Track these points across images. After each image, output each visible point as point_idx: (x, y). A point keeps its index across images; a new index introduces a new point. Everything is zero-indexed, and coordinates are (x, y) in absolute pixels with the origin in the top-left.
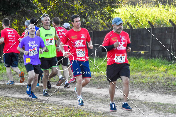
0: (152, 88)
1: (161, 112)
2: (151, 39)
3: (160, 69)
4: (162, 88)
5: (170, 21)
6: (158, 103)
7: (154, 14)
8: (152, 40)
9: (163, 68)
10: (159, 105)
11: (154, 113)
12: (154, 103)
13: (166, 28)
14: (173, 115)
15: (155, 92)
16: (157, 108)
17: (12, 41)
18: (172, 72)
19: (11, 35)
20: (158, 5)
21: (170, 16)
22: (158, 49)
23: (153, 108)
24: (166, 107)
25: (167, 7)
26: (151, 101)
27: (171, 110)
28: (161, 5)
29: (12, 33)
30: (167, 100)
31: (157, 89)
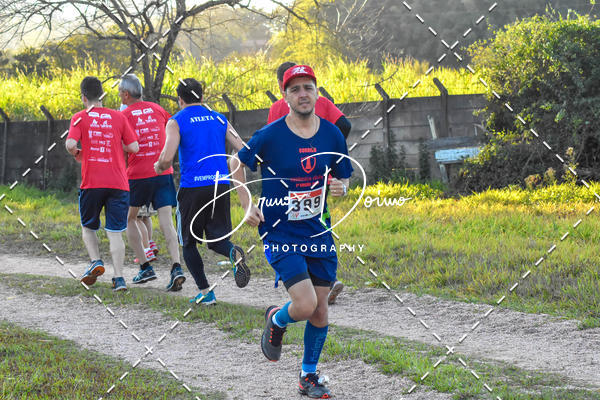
0: (10, 245)
1: (29, 294)
2: (5, 145)
3: (23, 207)
4: (30, 244)
5: (43, 108)
6: (23, 276)
7: (8, 94)
8: (7, 147)
9: (28, 205)
10: (26, 278)
11: (16, 297)
12: (16, 275)
13: (36, 123)
14: (54, 298)
15: (16, 252)
16: (21, 286)
17: (102, 150)
18: (49, 213)
19: (100, 129)
20: (16, 76)
21: (42, 99)
22: (19, 166)
23: (14, 286)
24: (39, 284)
25: (34, 80)
26: (8, 272)
27: (50, 289)
28: (22, 77)
29: (105, 125)
30: (41, 269)
31: (20, 247)
